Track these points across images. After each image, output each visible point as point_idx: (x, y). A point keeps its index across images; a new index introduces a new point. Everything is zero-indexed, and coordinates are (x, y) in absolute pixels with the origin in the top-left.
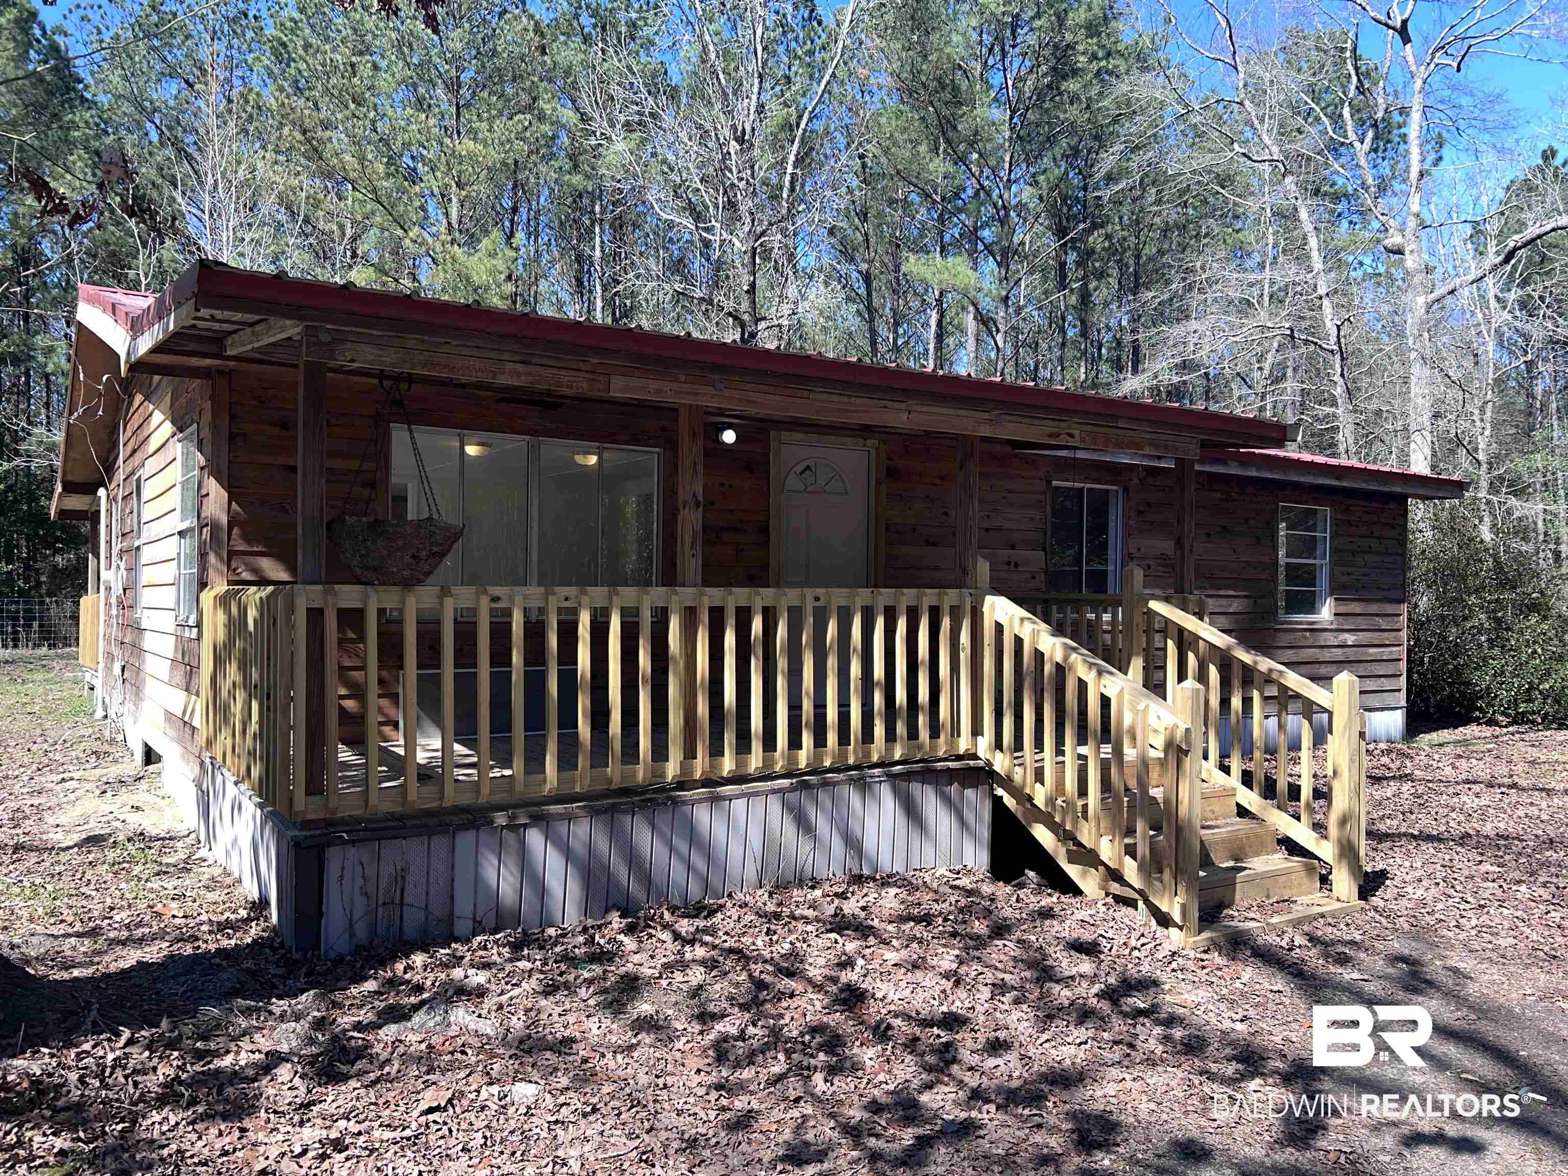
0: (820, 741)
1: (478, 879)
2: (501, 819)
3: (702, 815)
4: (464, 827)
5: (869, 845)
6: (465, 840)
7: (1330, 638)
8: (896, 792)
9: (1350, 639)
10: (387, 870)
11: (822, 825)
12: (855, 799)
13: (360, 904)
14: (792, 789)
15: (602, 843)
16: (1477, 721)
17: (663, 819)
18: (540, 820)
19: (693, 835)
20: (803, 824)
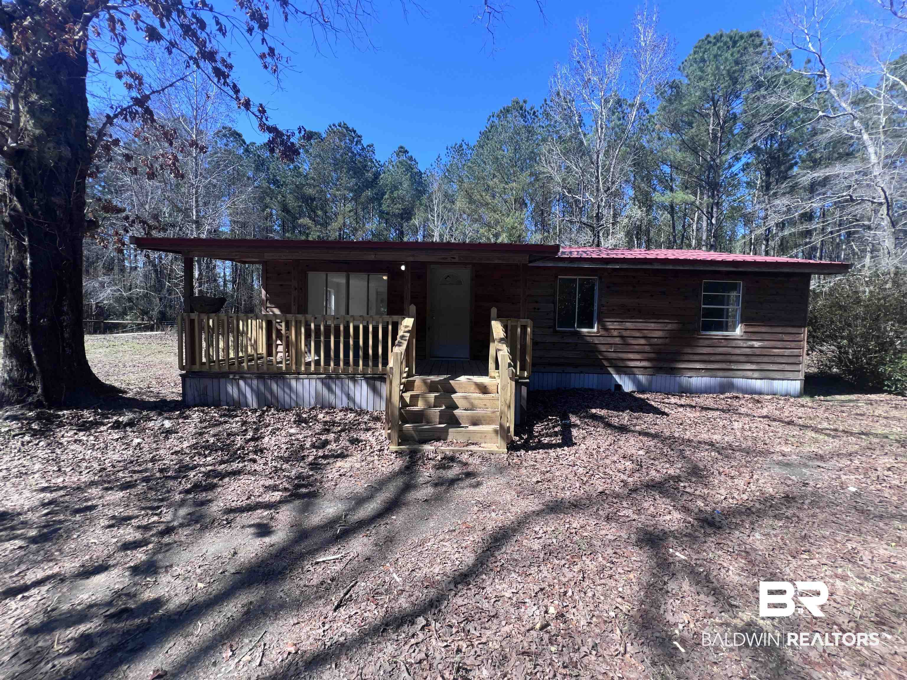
0: (337, 364)
1: (227, 392)
2: (231, 377)
3: (293, 383)
4: (223, 377)
5: (358, 400)
6: (222, 381)
7: (741, 343)
8: (368, 384)
9: (757, 344)
10: (202, 386)
11: (338, 392)
12: (351, 385)
13: (196, 393)
14: (325, 378)
15: (262, 388)
16: (886, 391)
17: (280, 383)
18: (242, 378)
19: (290, 388)
20: (330, 389)
